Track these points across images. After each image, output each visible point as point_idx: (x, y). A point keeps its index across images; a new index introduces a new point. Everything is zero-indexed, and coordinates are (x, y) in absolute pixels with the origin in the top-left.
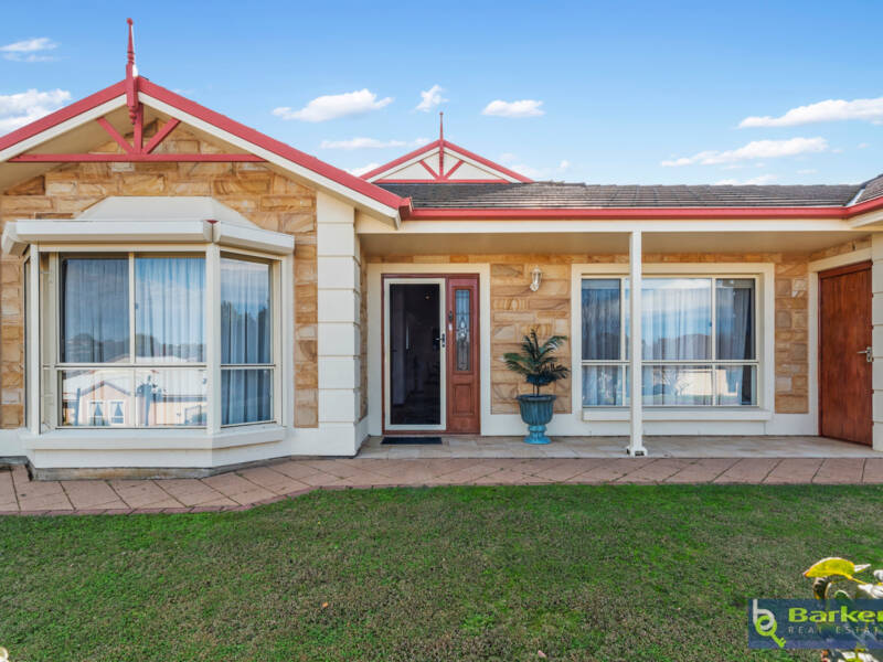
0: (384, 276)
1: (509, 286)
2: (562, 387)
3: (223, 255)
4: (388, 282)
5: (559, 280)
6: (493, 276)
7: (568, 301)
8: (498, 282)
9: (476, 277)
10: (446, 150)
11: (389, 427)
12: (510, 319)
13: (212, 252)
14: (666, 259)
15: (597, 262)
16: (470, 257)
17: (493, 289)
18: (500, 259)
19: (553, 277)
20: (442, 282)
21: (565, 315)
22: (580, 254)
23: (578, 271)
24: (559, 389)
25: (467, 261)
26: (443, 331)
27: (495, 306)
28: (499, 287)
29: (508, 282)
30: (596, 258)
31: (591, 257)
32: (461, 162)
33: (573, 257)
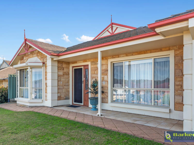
0: (73, 67)
1: (94, 67)
2: (106, 95)
5: (105, 64)
8: (92, 66)
9: (88, 65)
10: (113, 25)
11: (74, 103)
12: (94, 76)
13: (29, 68)
14: (134, 54)
15: (115, 58)
16: (87, 60)
17: (91, 68)
18: (92, 60)
19: (104, 64)
20: (83, 67)
21: (107, 74)
23: (110, 61)
24: (105, 96)
25: (86, 62)
26: (83, 80)
27: (92, 73)
28: (93, 68)
29: (94, 66)
30: (114, 57)
31: (113, 57)
32: (117, 28)
33: (109, 57)
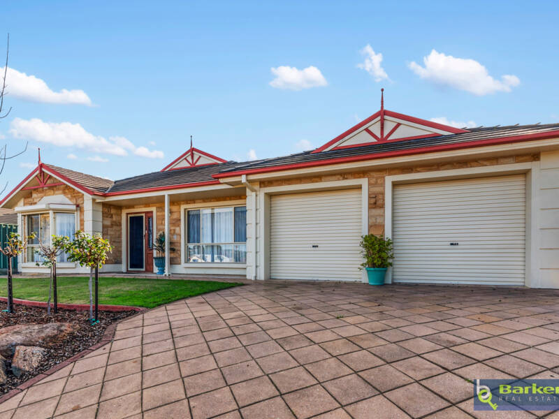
0: (127, 214)
1: (161, 215)
2: (177, 254)
3: (54, 213)
4: (129, 216)
5: (177, 212)
6: (157, 212)
7: (180, 220)
8: (159, 214)
9: (152, 212)
11: (129, 269)
12: (161, 228)
13: (51, 212)
15: (189, 204)
16: (151, 205)
17: (157, 216)
18: (158, 205)
19: (174, 211)
20: (144, 215)
21: (179, 226)
22: (183, 201)
23: (183, 207)
25: (149, 207)
26: (144, 234)
27: (159, 224)
33: (181, 202)
